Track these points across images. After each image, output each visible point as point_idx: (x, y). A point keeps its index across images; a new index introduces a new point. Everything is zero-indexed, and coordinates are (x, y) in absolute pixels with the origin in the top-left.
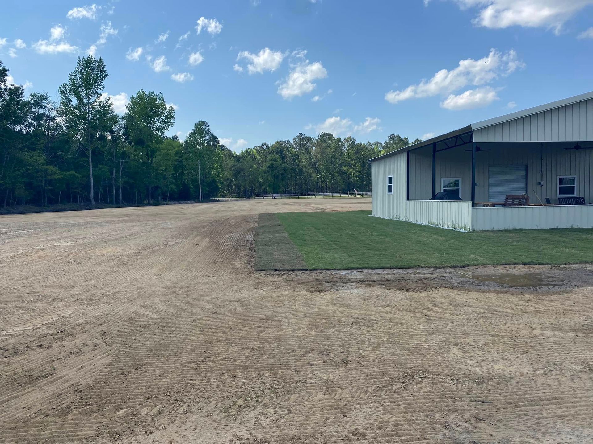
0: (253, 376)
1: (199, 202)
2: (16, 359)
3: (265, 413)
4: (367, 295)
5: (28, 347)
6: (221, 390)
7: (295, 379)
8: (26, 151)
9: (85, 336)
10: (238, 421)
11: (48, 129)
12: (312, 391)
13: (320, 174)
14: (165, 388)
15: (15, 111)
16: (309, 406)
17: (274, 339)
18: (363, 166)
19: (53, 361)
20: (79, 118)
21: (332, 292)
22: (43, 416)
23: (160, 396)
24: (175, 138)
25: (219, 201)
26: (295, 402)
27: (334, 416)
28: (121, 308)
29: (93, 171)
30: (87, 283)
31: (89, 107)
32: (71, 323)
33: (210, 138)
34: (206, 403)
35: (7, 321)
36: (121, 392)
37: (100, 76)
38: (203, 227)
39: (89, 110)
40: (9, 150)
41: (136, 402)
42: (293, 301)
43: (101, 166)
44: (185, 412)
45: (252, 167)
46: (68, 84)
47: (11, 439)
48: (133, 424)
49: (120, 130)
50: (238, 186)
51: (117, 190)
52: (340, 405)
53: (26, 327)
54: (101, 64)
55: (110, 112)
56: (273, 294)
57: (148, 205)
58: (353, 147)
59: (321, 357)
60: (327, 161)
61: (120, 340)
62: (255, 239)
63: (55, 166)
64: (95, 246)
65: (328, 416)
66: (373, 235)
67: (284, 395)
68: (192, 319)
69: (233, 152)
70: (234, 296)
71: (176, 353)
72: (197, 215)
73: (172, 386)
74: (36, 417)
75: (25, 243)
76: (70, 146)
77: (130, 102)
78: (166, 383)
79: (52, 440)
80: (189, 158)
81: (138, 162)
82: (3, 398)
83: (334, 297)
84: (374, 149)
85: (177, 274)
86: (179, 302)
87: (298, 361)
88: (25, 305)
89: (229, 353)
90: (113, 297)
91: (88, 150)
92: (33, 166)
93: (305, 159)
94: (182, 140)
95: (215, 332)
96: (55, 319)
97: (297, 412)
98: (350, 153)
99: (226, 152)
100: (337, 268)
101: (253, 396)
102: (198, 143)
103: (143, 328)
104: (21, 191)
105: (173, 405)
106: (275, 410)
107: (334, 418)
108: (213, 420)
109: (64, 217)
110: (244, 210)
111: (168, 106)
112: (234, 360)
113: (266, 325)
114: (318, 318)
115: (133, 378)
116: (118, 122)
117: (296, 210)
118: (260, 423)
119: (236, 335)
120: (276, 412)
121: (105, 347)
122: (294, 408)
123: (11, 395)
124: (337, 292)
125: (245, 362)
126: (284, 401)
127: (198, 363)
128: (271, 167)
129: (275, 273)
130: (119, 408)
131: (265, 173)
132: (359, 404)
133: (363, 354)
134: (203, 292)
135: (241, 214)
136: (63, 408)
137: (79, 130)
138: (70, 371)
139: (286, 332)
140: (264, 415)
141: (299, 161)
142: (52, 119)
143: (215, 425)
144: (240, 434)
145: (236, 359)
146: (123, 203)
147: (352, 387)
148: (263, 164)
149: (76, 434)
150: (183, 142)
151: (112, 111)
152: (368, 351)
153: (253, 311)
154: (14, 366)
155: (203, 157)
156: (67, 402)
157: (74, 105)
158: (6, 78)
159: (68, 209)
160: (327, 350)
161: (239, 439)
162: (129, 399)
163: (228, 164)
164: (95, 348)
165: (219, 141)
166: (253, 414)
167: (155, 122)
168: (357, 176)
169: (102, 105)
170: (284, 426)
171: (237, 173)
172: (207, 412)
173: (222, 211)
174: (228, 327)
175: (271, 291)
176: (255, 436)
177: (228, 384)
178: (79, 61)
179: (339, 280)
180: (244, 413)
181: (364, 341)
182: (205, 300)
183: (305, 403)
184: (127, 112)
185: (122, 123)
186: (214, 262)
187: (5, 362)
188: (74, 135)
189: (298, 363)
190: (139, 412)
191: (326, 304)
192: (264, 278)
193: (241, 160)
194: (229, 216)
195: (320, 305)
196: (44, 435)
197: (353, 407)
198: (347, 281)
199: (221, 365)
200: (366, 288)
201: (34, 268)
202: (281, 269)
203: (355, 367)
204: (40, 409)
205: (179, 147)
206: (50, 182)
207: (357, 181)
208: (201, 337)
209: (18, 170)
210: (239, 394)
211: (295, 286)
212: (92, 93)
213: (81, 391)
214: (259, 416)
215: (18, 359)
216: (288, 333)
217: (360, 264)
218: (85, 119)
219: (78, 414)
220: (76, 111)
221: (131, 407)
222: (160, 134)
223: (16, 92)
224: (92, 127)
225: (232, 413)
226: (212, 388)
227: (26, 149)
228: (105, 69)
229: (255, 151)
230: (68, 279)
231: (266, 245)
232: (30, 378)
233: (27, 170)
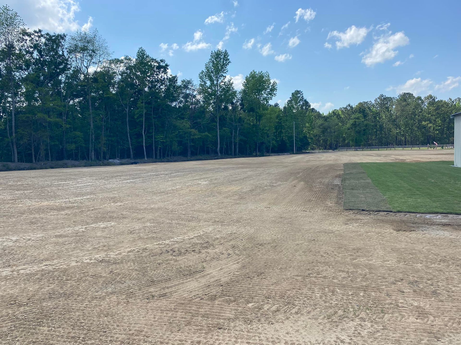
0: (349, 294)
1: (294, 154)
2: (179, 258)
3: (363, 325)
4: (454, 237)
5: (187, 251)
6: (324, 300)
7: (387, 302)
8: (179, 120)
9: (221, 247)
10: (340, 327)
11: (192, 104)
12: (404, 313)
13: (400, 129)
14: (280, 292)
15: (173, 93)
16: (402, 326)
17: (366, 266)
18: (444, 120)
19: (203, 262)
20: (211, 95)
21: (417, 232)
22: (200, 299)
23: (277, 298)
24: (276, 105)
25: (309, 153)
26: (389, 320)
27: (428, 338)
28: (243, 230)
29: (220, 132)
30: (220, 210)
31: (217, 86)
32: (212, 237)
33: (303, 103)
34: (312, 309)
35: (173, 232)
36: (249, 290)
37: (225, 63)
38: (298, 173)
39: (217, 89)
40: (169, 120)
41: (260, 299)
42: (380, 237)
43: (225, 129)
44: (297, 313)
45: (338, 124)
46: (204, 71)
47: (182, 310)
48: (259, 315)
49: (238, 102)
50: (325, 141)
51: (235, 146)
52: (433, 330)
53: (185, 237)
54: (226, 54)
55: (231, 89)
56: (362, 230)
57: (256, 156)
58: (433, 104)
59: (411, 287)
60: (406, 118)
61: (245, 253)
62: (342, 184)
63: (196, 129)
64: (223, 185)
65: (422, 338)
66: (457, 184)
67: (379, 313)
68: (296, 243)
69: (321, 113)
70: (328, 228)
71: (286, 268)
72: (293, 164)
73: (285, 292)
74: (196, 299)
75: (180, 181)
76: (205, 115)
77: (245, 81)
78: (280, 289)
79: (207, 316)
80: (287, 120)
81: (250, 124)
82: (175, 283)
83: (420, 236)
84: (455, 105)
85: (281, 208)
86: (285, 229)
87: (389, 287)
88: (183, 222)
89: (328, 272)
90: (238, 221)
91: (216, 117)
92: (183, 129)
93: (386, 116)
94: (281, 107)
95: (315, 255)
96: (201, 233)
97: (392, 329)
98: (430, 109)
99: (315, 114)
100: (421, 212)
101: (351, 310)
102: (294, 108)
103: (260, 245)
104: (176, 147)
105: (287, 306)
106: (371, 324)
107: (428, 340)
108: (319, 322)
109: (202, 164)
110: (331, 160)
111: (272, 81)
112: (332, 279)
113: (357, 254)
114: (405, 253)
115: (256, 282)
116: (236, 96)
117: (377, 160)
118: (359, 333)
119: (332, 259)
120: (372, 326)
121: (235, 257)
122: (388, 325)
123: (179, 281)
124: (423, 232)
125: (342, 281)
126: (379, 318)
127: (304, 278)
128: (354, 125)
129: (362, 212)
130: (249, 302)
131: (349, 129)
132: (452, 332)
133: (453, 289)
134: (303, 223)
135: (328, 163)
136: (211, 295)
137: (211, 104)
138: (214, 270)
139: (376, 262)
140: (362, 326)
141: (380, 118)
142: (194, 97)
143: (321, 327)
144: (343, 338)
145: (334, 278)
146: (239, 155)
147: (444, 316)
148: (347, 122)
149: (222, 314)
150: (283, 107)
151: (232, 88)
152: (458, 287)
153: (346, 242)
154: (180, 262)
155: (298, 119)
156: (214, 292)
157: (208, 86)
158: (167, 71)
159: (203, 159)
160: (416, 282)
161: (342, 341)
162: (255, 296)
163: (317, 123)
164: (229, 256)
165: (310, 105)
166: (351, 324)
167: (262, 94)
168: (437, 130)
169: (226, 84)
170: (381, 339)
171: (324, 130)
172: (314, 316)
173: (312, 161)
174: (325, 253)
175: (360, 227)
176: (355, 342)
177: (329, 296)
178: (212, 54)
179: (423, 222)
180: (345, 322)
181: (454, 278)
182: (305, 229)
183: (399, 323)
184: (243, 88)
185: (239, 96)
186: (310, 201)
187: (174, 259)
188: (207, 107)
189: (389, 288)
190: (263, 307)
191: (412, 242)
192: (352, 216)
193: (328, 120)
194: (318, 165)
195: (407, 242)
196: (201, 311)
197: (446, 334)
198: (432, 224)
199: (322, 281)
200: (452, 231)
201: (187, 198)
202: (367, 209)
203: (445, 299)
204: (197, 293)
205: (279, 112)
206: (193, 140)
207: (437, 134)
208: (304, 258)
209: (174, 133)
210: (339, 306)
211: (381, 224)
212: (220, 76)
213: (222, 285)
214: (358, 326)
215: (181, 258)
216: (378, 263)
217: (445, 209)
218: (215, 95)
219: (222, 301)
220: (209, 90)
221: (257, 303)
222: (265, 103)
223: (173, 80)
224: (219, 100)
225: (334, 320)
226: (317, 298)
227: (178, 118)
228: (228, 58)
229: (340, 112)
230: (208, 207)
231: (352, 189)
232: (190, 272)
233: (179, 132)
